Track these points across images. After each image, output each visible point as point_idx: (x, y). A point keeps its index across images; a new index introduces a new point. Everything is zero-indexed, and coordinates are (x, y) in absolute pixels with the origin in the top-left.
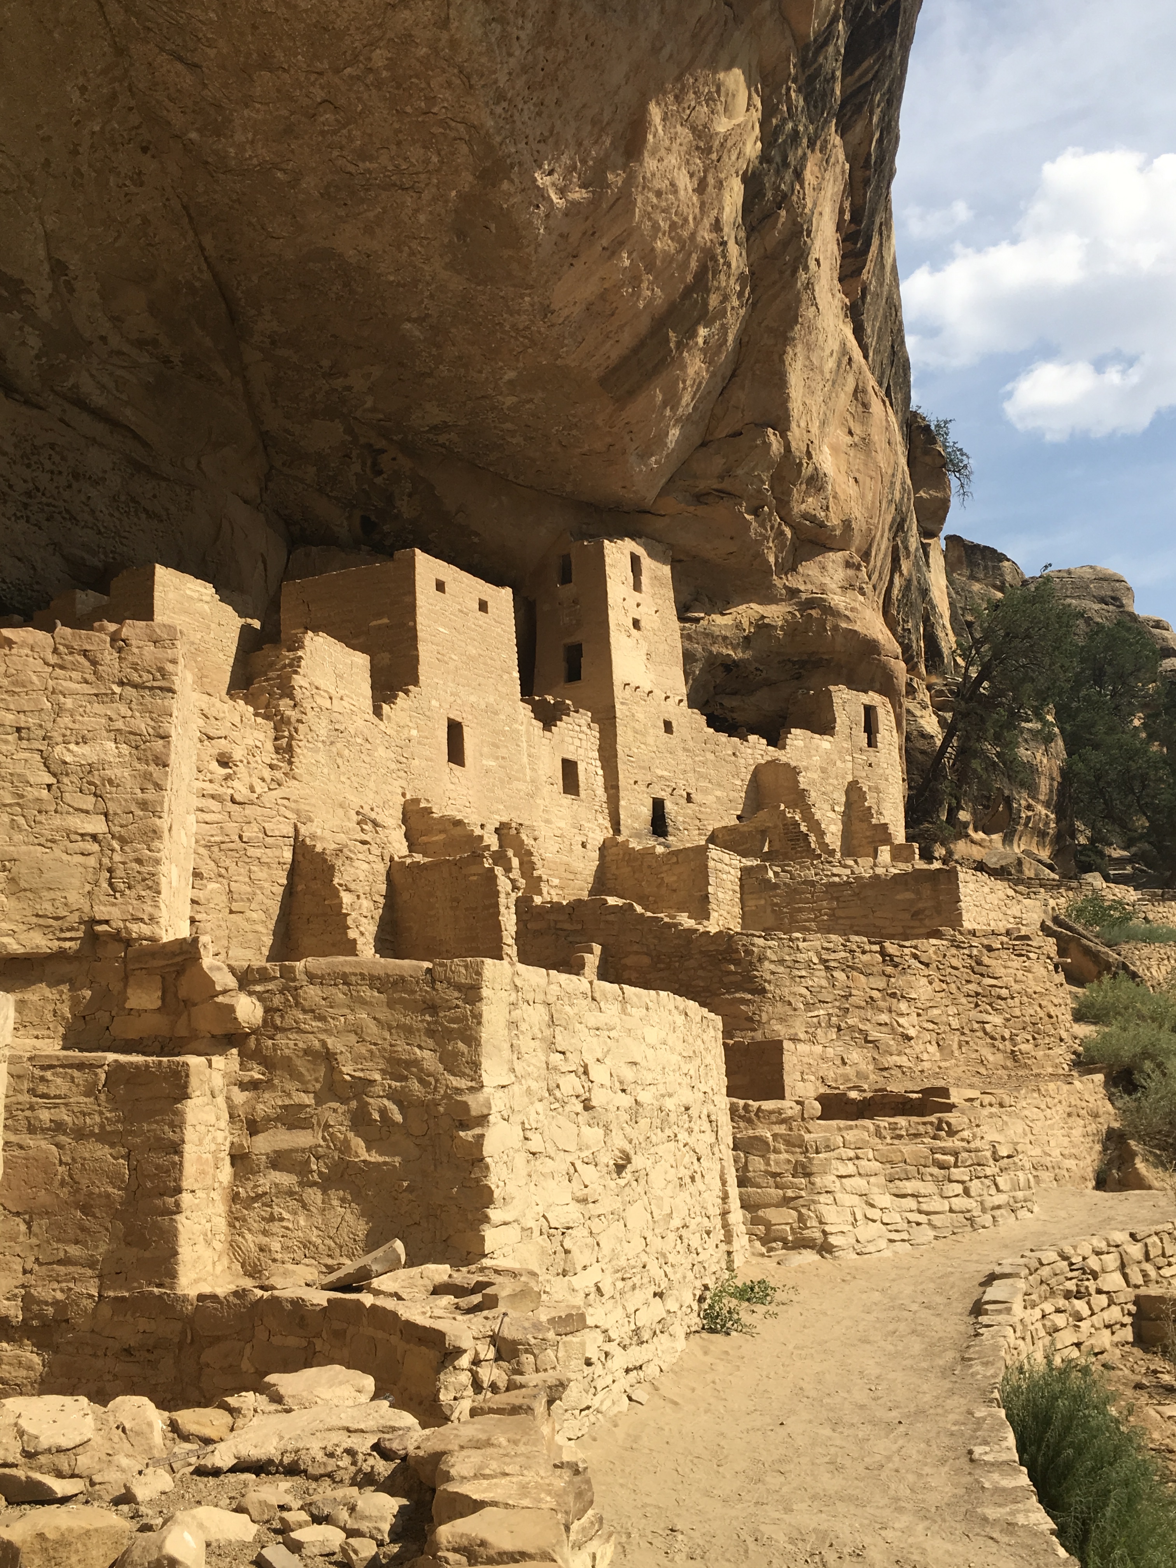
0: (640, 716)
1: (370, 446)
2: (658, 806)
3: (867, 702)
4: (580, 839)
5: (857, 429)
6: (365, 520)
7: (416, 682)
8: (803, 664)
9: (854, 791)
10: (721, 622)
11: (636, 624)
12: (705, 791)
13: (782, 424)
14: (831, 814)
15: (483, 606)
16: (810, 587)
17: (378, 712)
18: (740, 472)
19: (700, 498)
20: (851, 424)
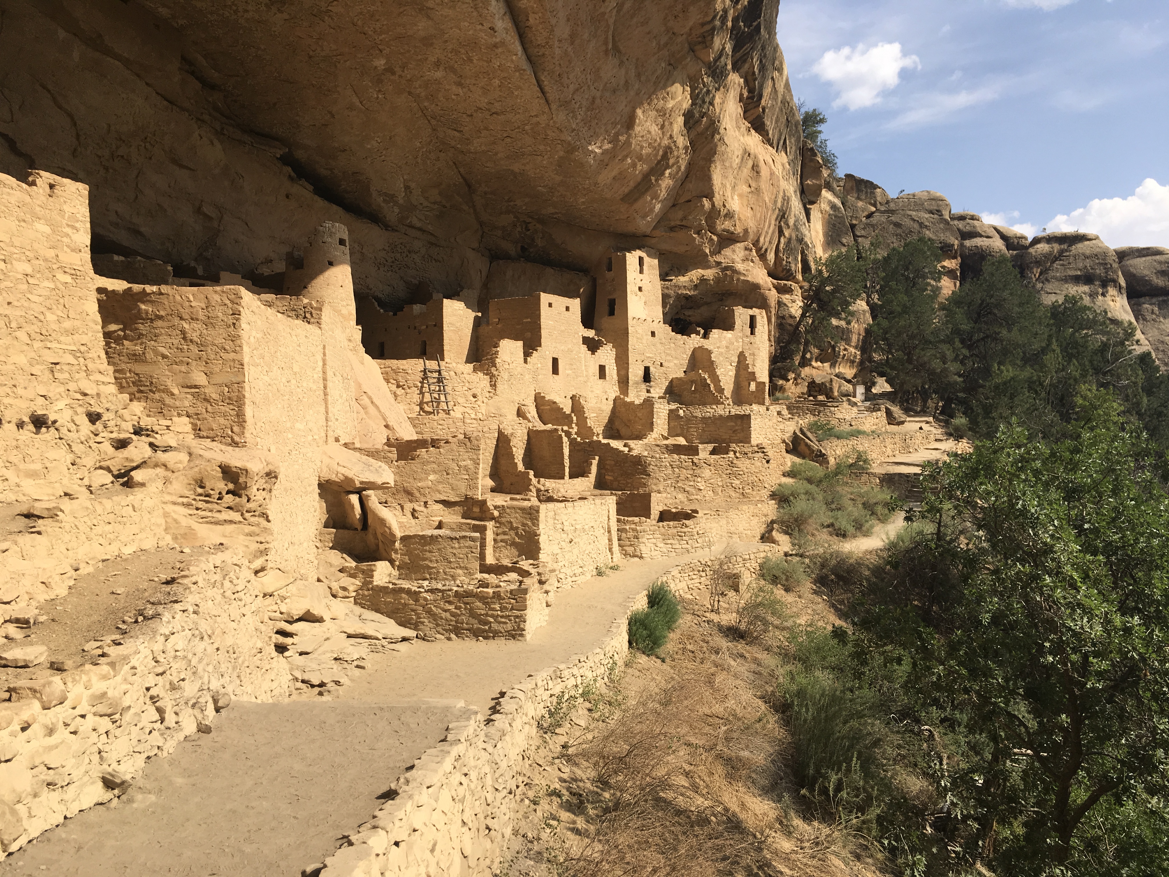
0: (640, 331)
1: (524, 221)
2: (647, 370)
3: (752, 314)
4: (605, 397)
5: (753, 185)
6: (523, 248)
7: (540, 346)
8: (723, 294)
9: (742, 357)
10: (683, 280)
11: (640, 289)
12: (669, 361)
13: (710, 196)
14: (730, 367)
15: (567, 309)
16: (727, 260)
17: (526, 361)
18: (690, 217)
19: (672, 229)
20: (750, 182)
